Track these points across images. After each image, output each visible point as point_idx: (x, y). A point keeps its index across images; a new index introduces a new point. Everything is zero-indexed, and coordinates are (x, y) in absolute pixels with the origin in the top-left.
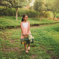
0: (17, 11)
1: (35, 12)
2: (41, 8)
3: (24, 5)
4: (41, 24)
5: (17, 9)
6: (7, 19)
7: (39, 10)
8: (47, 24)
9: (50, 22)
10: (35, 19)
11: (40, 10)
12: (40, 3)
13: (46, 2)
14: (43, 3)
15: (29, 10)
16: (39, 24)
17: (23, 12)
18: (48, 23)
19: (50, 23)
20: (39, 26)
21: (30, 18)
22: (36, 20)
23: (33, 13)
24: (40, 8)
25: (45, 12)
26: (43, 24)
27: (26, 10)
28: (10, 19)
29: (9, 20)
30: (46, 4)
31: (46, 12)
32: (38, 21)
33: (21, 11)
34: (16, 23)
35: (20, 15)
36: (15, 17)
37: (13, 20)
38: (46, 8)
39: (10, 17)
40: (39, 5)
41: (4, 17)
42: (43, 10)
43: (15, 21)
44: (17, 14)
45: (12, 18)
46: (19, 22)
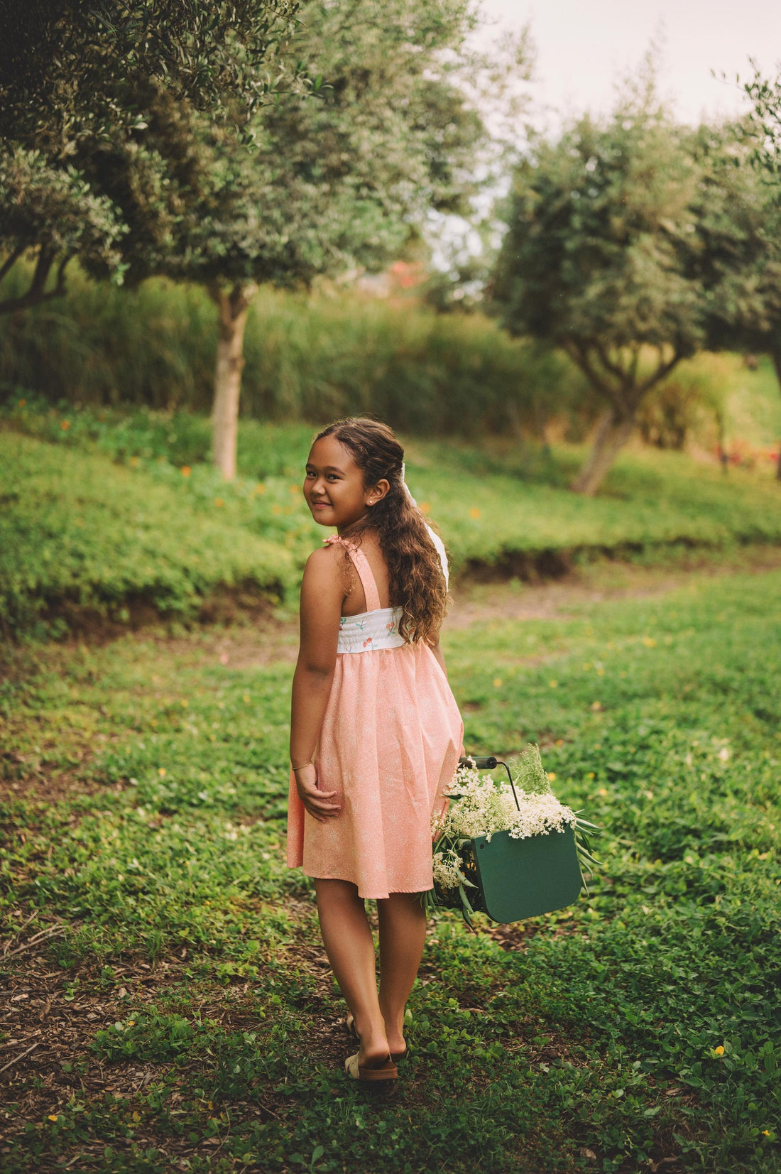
0: (225, 334)
1: (514, 347)
2: (610, 293)
3: (342, 242)
4: (607, 552)
5: (236, 302)
6: (71, 457)
7: (577, 321)
8: (689, 543)
9: (738, 524)
10: (512, 461)
11: (601, 325)
12: (603, 215)
13: (698, 211)
14: (640, 223)
15: (419, 325)
16: (579, 549)
17: (325, 341)
18: (704, 527)
19: (744, 540)
20: (577, 580)
21: (434, 447)
22: (521, 475)
23: (476, 362)
24: (594, 291)
25: (664, 370)
26: (634, 547)
27: (374, 315)
28: (120, 459)
29: (101, 466)
30: (695, 242)
31: (684, 367)
32: (562, 502)
33: (300, 339)
34: (209, 526)
35: (288, 394)
36: (200, 425)
37: (157, 479)
38: (691, 297)
39: (113, 423)
40: (576, 256)
41: (25, 415)
42: (642, 326)
43: (190, 489)
44: (235, 378)
45: (148, 435)
46: (256, 512)
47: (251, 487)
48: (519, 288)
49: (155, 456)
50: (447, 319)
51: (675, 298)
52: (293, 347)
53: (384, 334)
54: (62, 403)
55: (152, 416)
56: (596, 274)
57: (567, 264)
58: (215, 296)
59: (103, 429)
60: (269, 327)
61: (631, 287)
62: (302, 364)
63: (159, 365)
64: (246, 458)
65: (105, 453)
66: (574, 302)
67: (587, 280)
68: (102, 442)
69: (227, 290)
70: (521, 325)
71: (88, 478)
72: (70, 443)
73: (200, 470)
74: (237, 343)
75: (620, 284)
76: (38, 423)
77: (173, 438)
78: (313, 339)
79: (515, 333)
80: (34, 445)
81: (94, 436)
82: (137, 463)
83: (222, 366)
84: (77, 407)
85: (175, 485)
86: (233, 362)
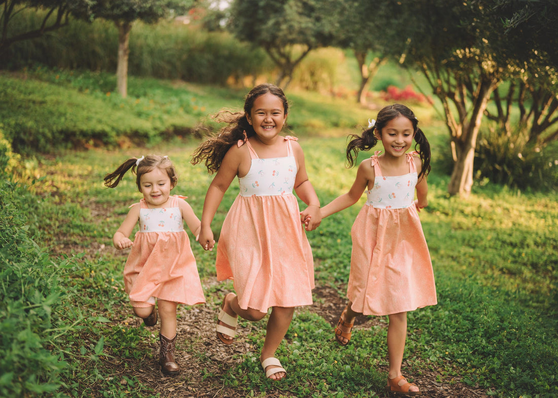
0: (122, 40)
1: (242, 46)
2: (277, 24)
5: (126, 28)
6: (61, 89)
7: (265, 35)
11: (274, 37)
15: (201, 37)
17: (161, 44)
21: (208, 88)
23: (226, 53)
24: (271, 22)
27: (181, 32)
28: (81, 90)
29: (75, 93)
31: (312, 54)
33: (150, 42)
34: (119, 114)
35: (147, 65)
36: (111, 78)
37: (97, 97)
38: (310, 25)
39: (76, 77)
40: (264, 8)
41: (41, 73)
42: (290, 37)
43: (110, 101)
44: (126, 58)
45: (91, 81)
46: (136, 110)
47: (134, 101)
48: (242, 21)
49: (94, 89)
50: (213, 34)
51: (303, 25)
52: (148, 46)
53: (186, 41)
54: (55, 68)
55: (91, 74)
56: (272, 16)
57: (261, 12)
58: (117, 25)
59: (72, 79)
60: (138, 37)
61: (286, 21)
62: (151, 53)
63: (94, 53)
64: (131, 90)
65: (74, 88)
66: (264, 27)
67: (268, 18)
68: (72, 84)
69: (122, 23)
70: (243, 36)
71: (70, 96)
72: (60, 84)
73: (113, 95)
74: (126, 44)
75: (281, 19)
76: (45, 76)
77: (101, 82)
78: (156, 43)
79: (242, 40)
80: (45, 85)
81: (69, 81)
82: (88, 91)
83: (121, 53)
84: (61, 69)
85: (104, 100)
86: (125, 51)
